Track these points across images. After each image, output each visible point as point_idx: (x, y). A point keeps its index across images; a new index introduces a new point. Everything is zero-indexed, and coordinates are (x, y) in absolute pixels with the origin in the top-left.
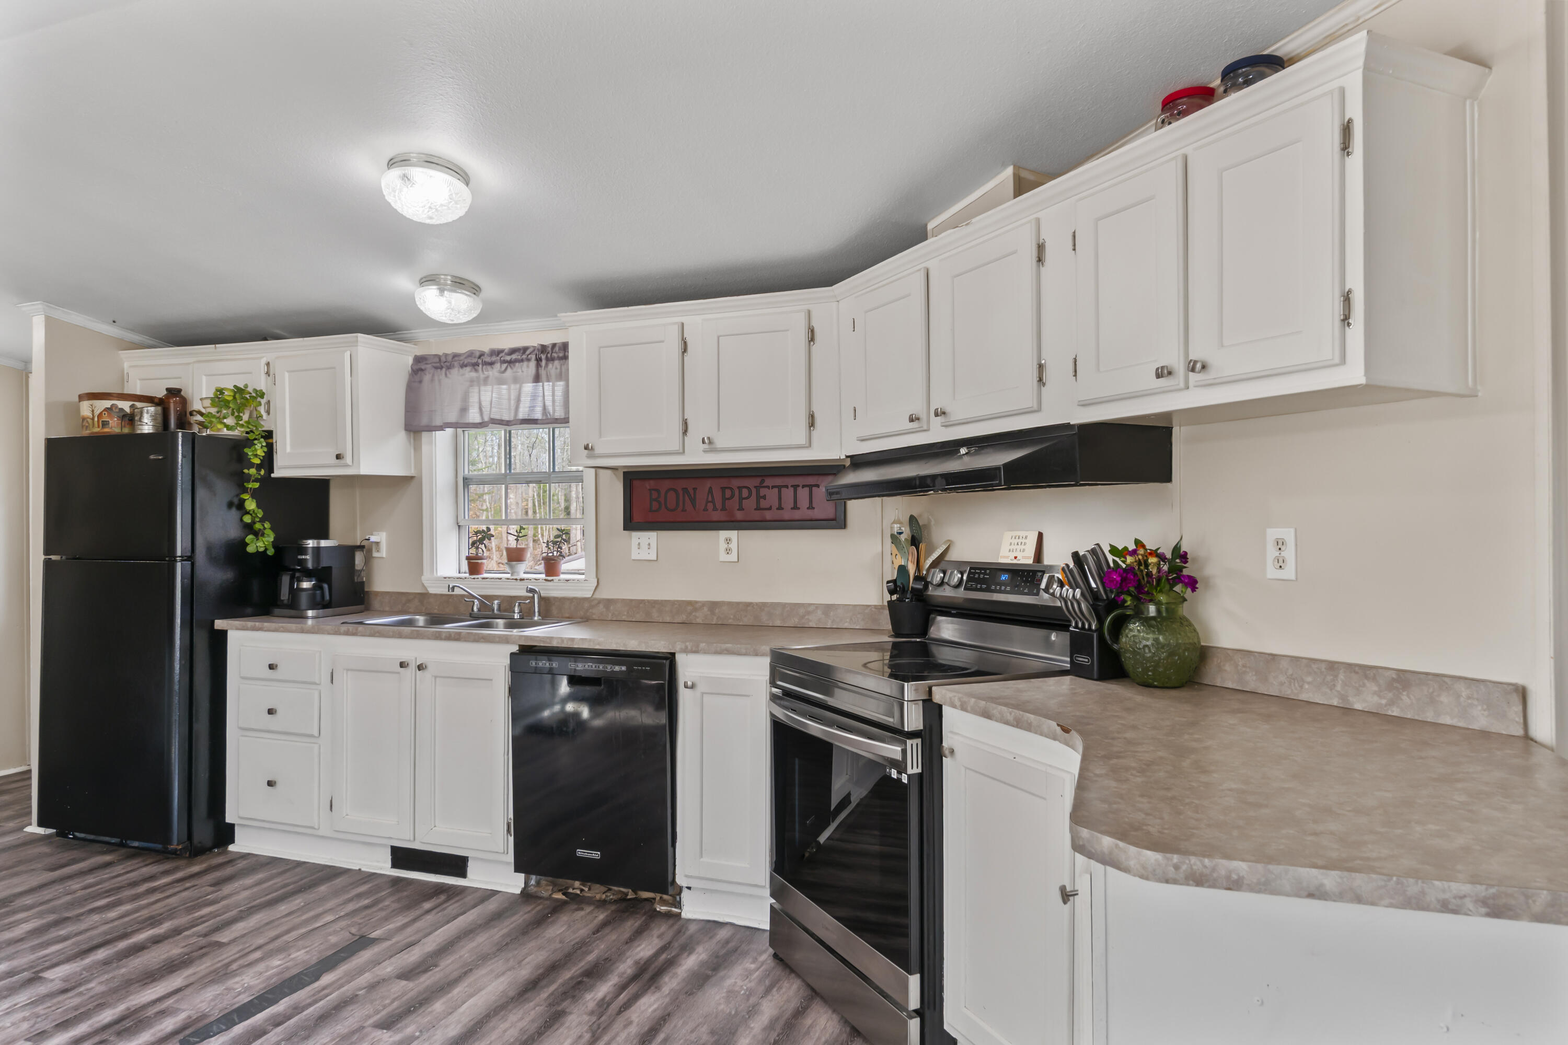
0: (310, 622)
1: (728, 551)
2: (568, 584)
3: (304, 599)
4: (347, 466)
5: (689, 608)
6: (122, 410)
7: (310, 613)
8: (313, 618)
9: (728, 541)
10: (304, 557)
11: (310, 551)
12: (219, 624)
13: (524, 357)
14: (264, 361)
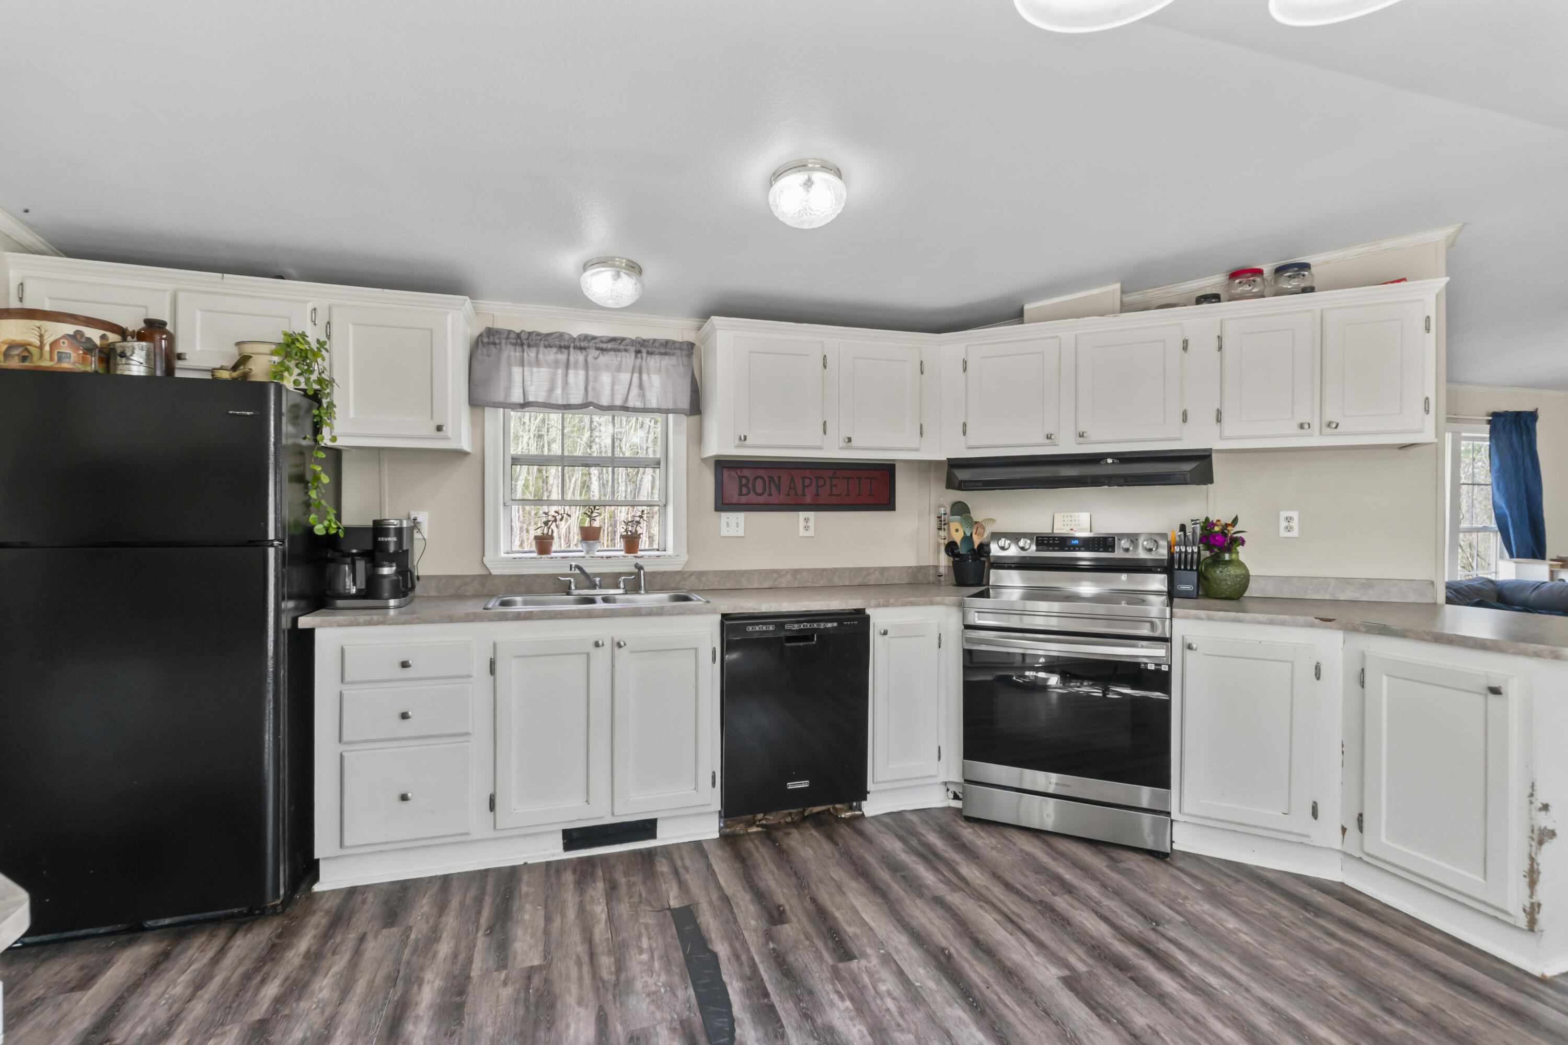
0: (392, 612)
1: (807, 528)
2: (659, 560)
3: (386, 586)
4: (447, 438)
5: (775, 575)
6: (89, 340)
7: (392, 602)
8: (396, 607)
9: (807, 520)
10: (383, 539)
11: (392, 532)
12: (304, 622)
13: (622, 347)
14: (310, 306)
